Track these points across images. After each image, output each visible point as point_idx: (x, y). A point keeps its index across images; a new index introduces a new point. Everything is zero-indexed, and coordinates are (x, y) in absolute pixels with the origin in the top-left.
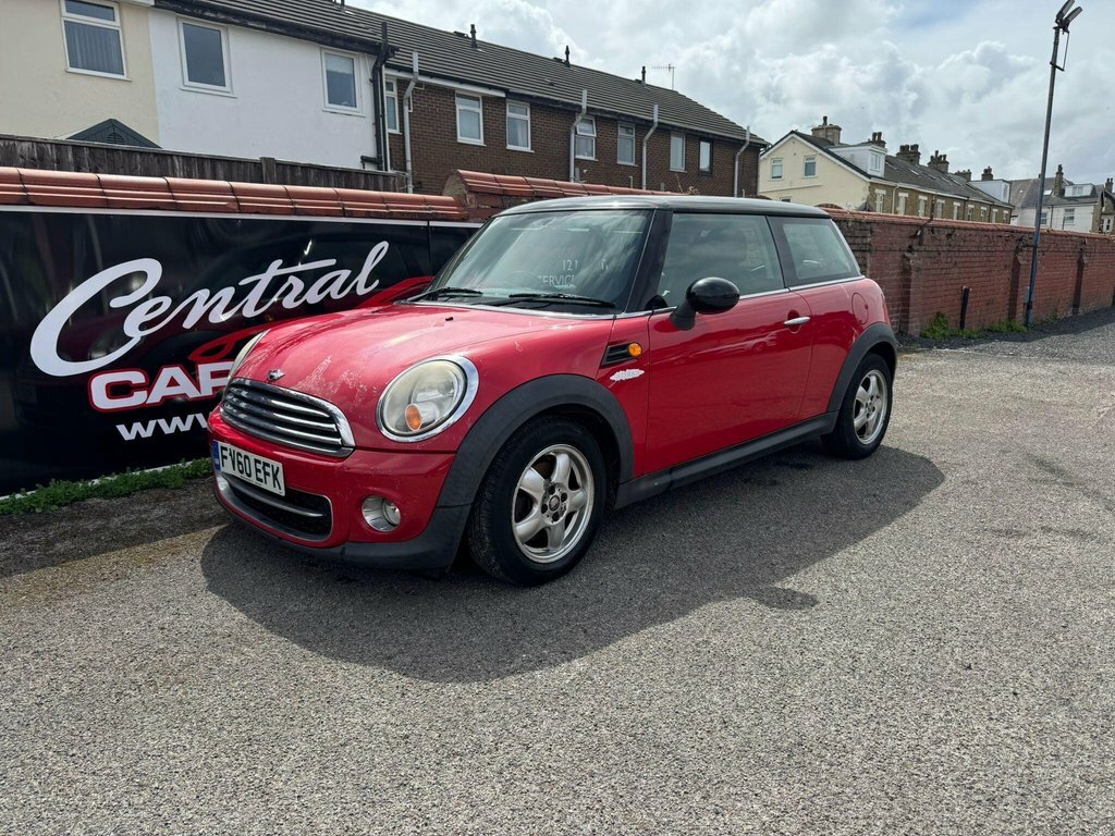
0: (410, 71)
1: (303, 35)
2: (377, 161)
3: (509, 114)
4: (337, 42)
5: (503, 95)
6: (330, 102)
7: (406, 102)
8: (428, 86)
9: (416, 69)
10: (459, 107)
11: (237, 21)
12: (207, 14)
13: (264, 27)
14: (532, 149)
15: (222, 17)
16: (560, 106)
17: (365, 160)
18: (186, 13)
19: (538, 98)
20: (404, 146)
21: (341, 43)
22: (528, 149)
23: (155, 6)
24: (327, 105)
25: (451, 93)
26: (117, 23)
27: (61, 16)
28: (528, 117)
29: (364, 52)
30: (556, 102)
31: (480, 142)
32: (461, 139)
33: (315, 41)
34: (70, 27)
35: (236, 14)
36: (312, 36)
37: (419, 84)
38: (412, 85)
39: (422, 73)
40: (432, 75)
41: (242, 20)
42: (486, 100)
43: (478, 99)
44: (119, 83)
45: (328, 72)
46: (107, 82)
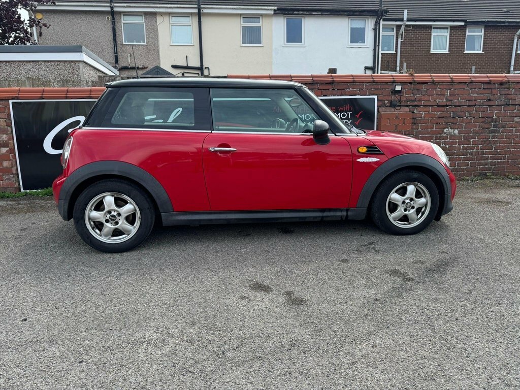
0: (402, 20)
1: (339, 13)
2: (373, 69)
3: (468, 33)
4: (355, 14)
5: (463, 24)
6: (351, 43)
7: (400, 36)
8: (414, 26)
9: (405, 18)
10: (433, 34)
11: (308, 13)
12: (295, 13)
13: (320, 13)
14: (483, 51)
15: (301, 13)
16: (507, 24)
17: (366, 68)
18: (287, 14)
19: (488, 22)
20: (397, 59)
21: (357, 14)
22: (481, 52)
23: (274, 14)
24: (350, 44)
25: (430, 27)
26: (261, 24)
27: (241, 25)
28: (482, 34)
29: (371, 15)
30: (504, 22)
31: (446, 51)
32: (432, 51)
33: (346, 15)
34: (244, 28)
35: (307, 10)
36: (343, 13)
37: (407, 26)
38: (403, 27)
39: (408, 20)
40: (415, 20)
41: (310, 12)
42: (452, 28)
43: (447, 28)
44: (260, 48)
45: (351, 28)
46: (255, 48)
